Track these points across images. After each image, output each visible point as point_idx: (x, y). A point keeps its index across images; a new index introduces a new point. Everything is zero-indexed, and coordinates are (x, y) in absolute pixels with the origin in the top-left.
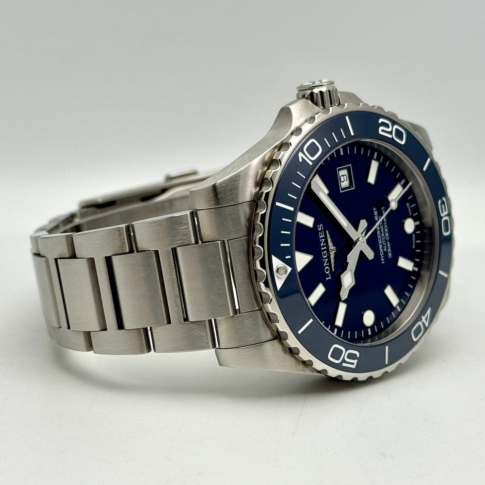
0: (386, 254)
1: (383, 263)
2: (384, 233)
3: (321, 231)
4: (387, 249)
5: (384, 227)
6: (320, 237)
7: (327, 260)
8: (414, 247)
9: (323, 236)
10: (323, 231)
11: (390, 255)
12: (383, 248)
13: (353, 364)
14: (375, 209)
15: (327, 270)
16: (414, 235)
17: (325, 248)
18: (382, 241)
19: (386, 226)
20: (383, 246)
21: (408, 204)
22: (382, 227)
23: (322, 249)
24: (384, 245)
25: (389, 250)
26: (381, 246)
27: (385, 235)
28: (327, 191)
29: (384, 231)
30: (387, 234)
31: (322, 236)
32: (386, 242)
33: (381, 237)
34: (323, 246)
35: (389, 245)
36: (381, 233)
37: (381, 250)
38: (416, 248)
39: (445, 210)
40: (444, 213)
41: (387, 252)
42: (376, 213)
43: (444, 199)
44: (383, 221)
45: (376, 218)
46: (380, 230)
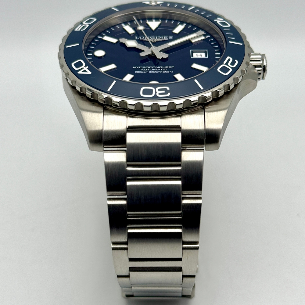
0: (139, 70)
1: (134, 68)
3: (168, 38)
4: (142, 71)
5: (159, 71)
6: (165, 37)
7: (149, 38)
11: (137, 72)
12: (143, 69)
14: (173, 67)
15: (142, 38)
18: (149, 68)
19: (158, 72)
20: (145, 69)
22: (159, 69)
23: (157, 37)
26: (145, 67)
27: (153, 71)
29: (156, 71)
30: (152, 72)
32: (148, 71)
33: (153, 68)
35: (145, 72)
36: (155, 69)
37: (143, 67)
39: (160, 94)
40: (158, 92)
41: (141, 71)
42: (170, 67)
43: (169, 94)
44: (163, 71)
45: (166, 67)
46: (157, 68)
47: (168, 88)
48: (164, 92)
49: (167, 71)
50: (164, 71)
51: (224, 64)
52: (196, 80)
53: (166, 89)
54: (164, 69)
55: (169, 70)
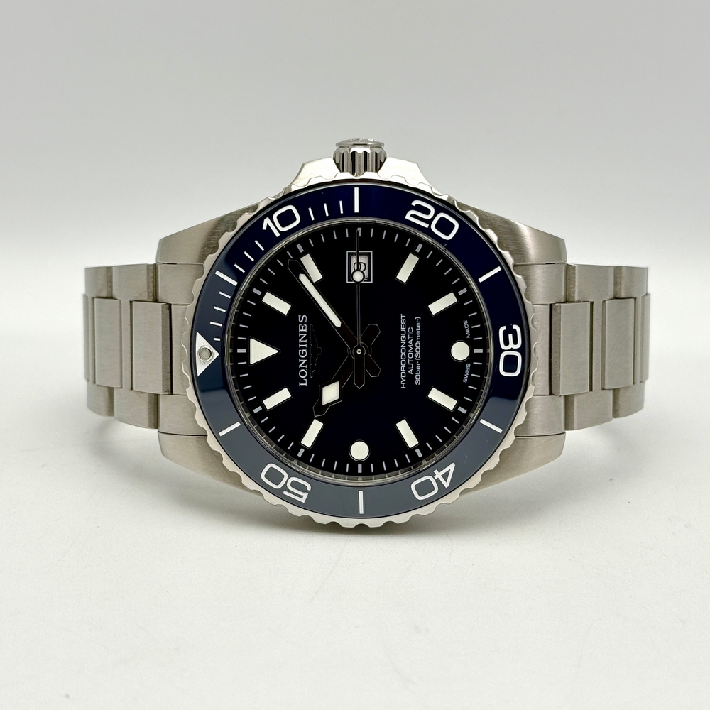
0: (410, 379)
1: (403, 387)
2: (414, 350)
3: (303, 323)
4: (415, 371)
5: (414, 342)
6: (300, 330)
7: (305, 361)
8: (465, 380)
9: (306, 330)
10: (305, 323)
11: (418, 380)
12: (407, 369)
13: (301, 497)
14: (402, 316)
15: (303, 374)
16: (468, 366)
17: (306, 346)
18: (407, 360)
19: (418, 342)
20: (408, 366)
21: (466, 323)
22: (410, 342)
23: (300, 346)
24: (410, 366)
25: (418, 374)
26: (403, 366)
27: (414, 353)
28: (318, 276)
29: (414, 347)
30: (418, 353)
31: (303, 330)
32: (414, 362)
33: (407, 353)
34: (302, 343)
35: (418, 367)
36: (408, 349)
37: (403, 371)
38: (469, 383)
39: (515, 342)
40: (511, 346)
41: (414, 375)
42: (403, 321)
43: (516, 327)
44: (414, 335)
45: (403, 328)
46: (407, 344)
47: (503, 329)
49: (415, 328)
50: (415, 332)
52: (482, 279)
53: (504, 332)
54: (407, 333)
55: (411, 323)
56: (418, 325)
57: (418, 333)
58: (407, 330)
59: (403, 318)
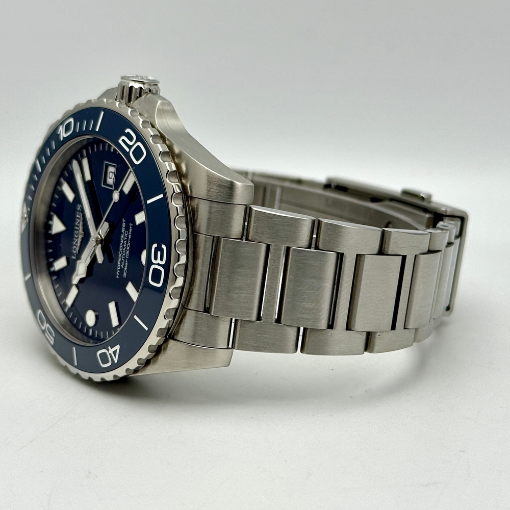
0: (122, 270)
1: (118, 277)
2: (126, 249)
3: (79, 211)
4: (124, 266)
5: (127, 243)
6: (77, 216)
7: (77, 240)
9: (80, 217)
11: (125, 274)
12: (121, 263)
14: (124, 221)
15: (75, 249)
17: (78, 228)
18: (122, 256)
19: (129, 244)
20: (122, 261)
22: (125, 242)
23: (76, 228)
25: (126, 269)
26: (120, 260)
27: (126, 252)
28: (88, 177)
29: (126, 247)
30: (128, 252)
32: (125, 259)
33: (123, 251)
34: (77, 226)
35: (126, 264)
36: (123, 247)
37: (119, 264)
40: (159, 261)
41: (124, 269)
42: (124, 225)
44: (128, 237)
45: (123, 230)
46: (123, 244)
48: (159, 253)
49: (129, 232)
50: (128, 235)
51: (129, 151)
52: (149, 202)
53: (155, 248)
54: (125, 235)
55: (127, 228)
56: (131, 230)
57: (130, 237)
58: (125, 232)
59: (124, 222)
